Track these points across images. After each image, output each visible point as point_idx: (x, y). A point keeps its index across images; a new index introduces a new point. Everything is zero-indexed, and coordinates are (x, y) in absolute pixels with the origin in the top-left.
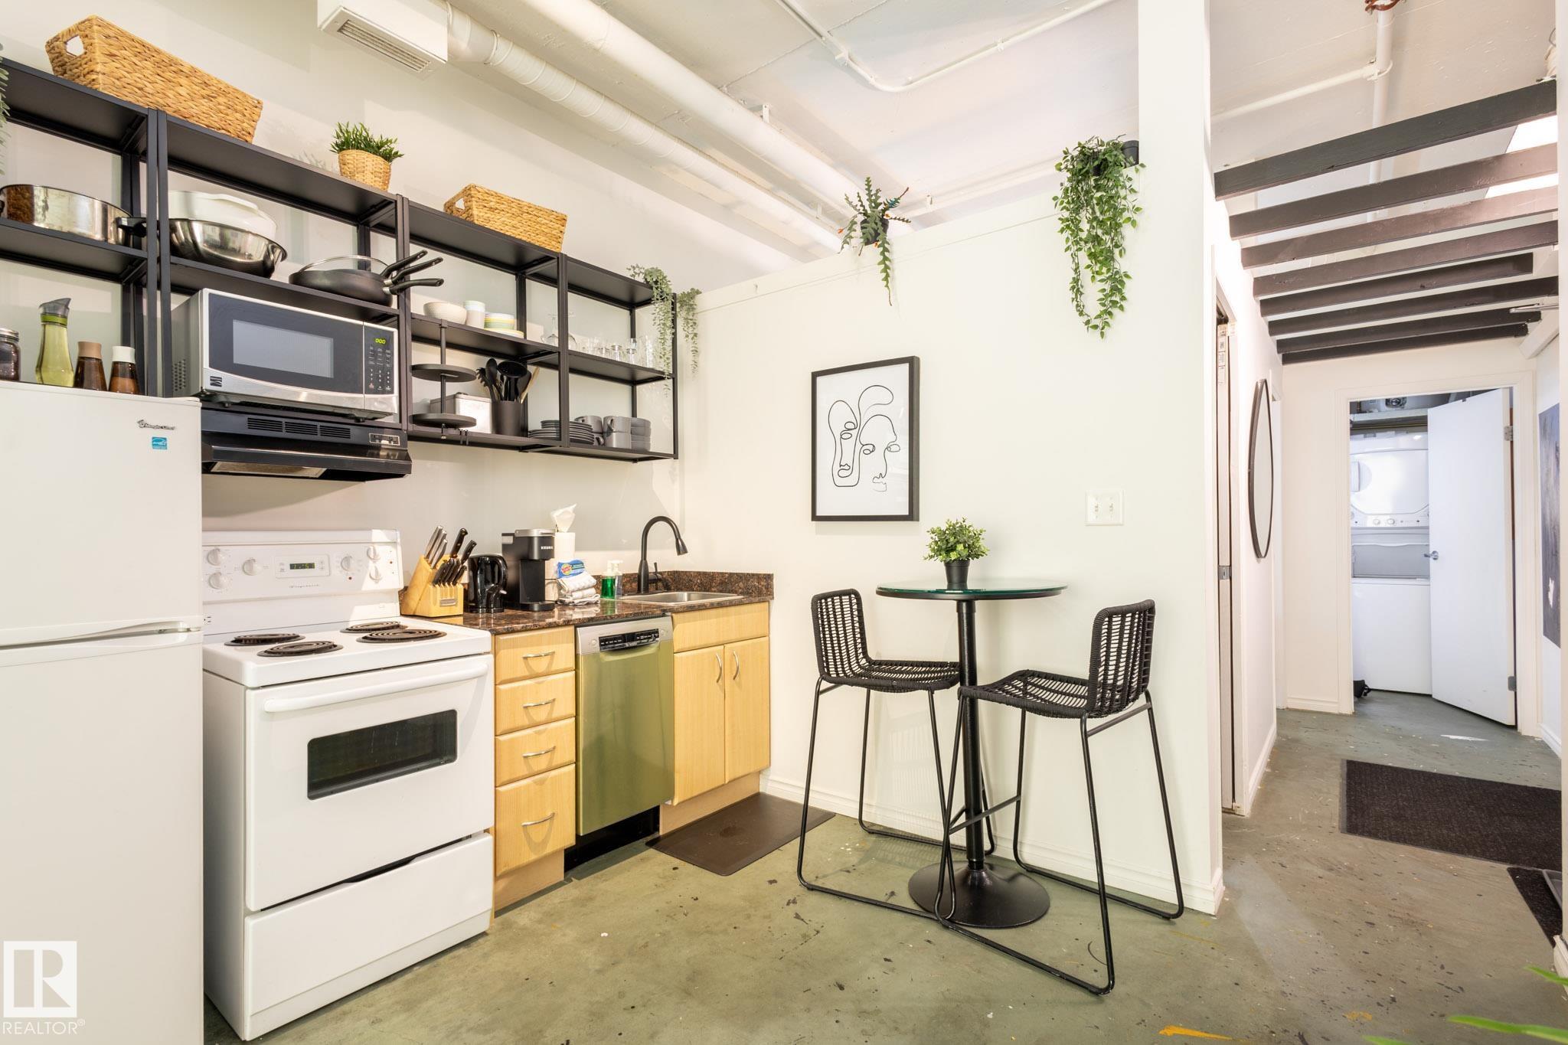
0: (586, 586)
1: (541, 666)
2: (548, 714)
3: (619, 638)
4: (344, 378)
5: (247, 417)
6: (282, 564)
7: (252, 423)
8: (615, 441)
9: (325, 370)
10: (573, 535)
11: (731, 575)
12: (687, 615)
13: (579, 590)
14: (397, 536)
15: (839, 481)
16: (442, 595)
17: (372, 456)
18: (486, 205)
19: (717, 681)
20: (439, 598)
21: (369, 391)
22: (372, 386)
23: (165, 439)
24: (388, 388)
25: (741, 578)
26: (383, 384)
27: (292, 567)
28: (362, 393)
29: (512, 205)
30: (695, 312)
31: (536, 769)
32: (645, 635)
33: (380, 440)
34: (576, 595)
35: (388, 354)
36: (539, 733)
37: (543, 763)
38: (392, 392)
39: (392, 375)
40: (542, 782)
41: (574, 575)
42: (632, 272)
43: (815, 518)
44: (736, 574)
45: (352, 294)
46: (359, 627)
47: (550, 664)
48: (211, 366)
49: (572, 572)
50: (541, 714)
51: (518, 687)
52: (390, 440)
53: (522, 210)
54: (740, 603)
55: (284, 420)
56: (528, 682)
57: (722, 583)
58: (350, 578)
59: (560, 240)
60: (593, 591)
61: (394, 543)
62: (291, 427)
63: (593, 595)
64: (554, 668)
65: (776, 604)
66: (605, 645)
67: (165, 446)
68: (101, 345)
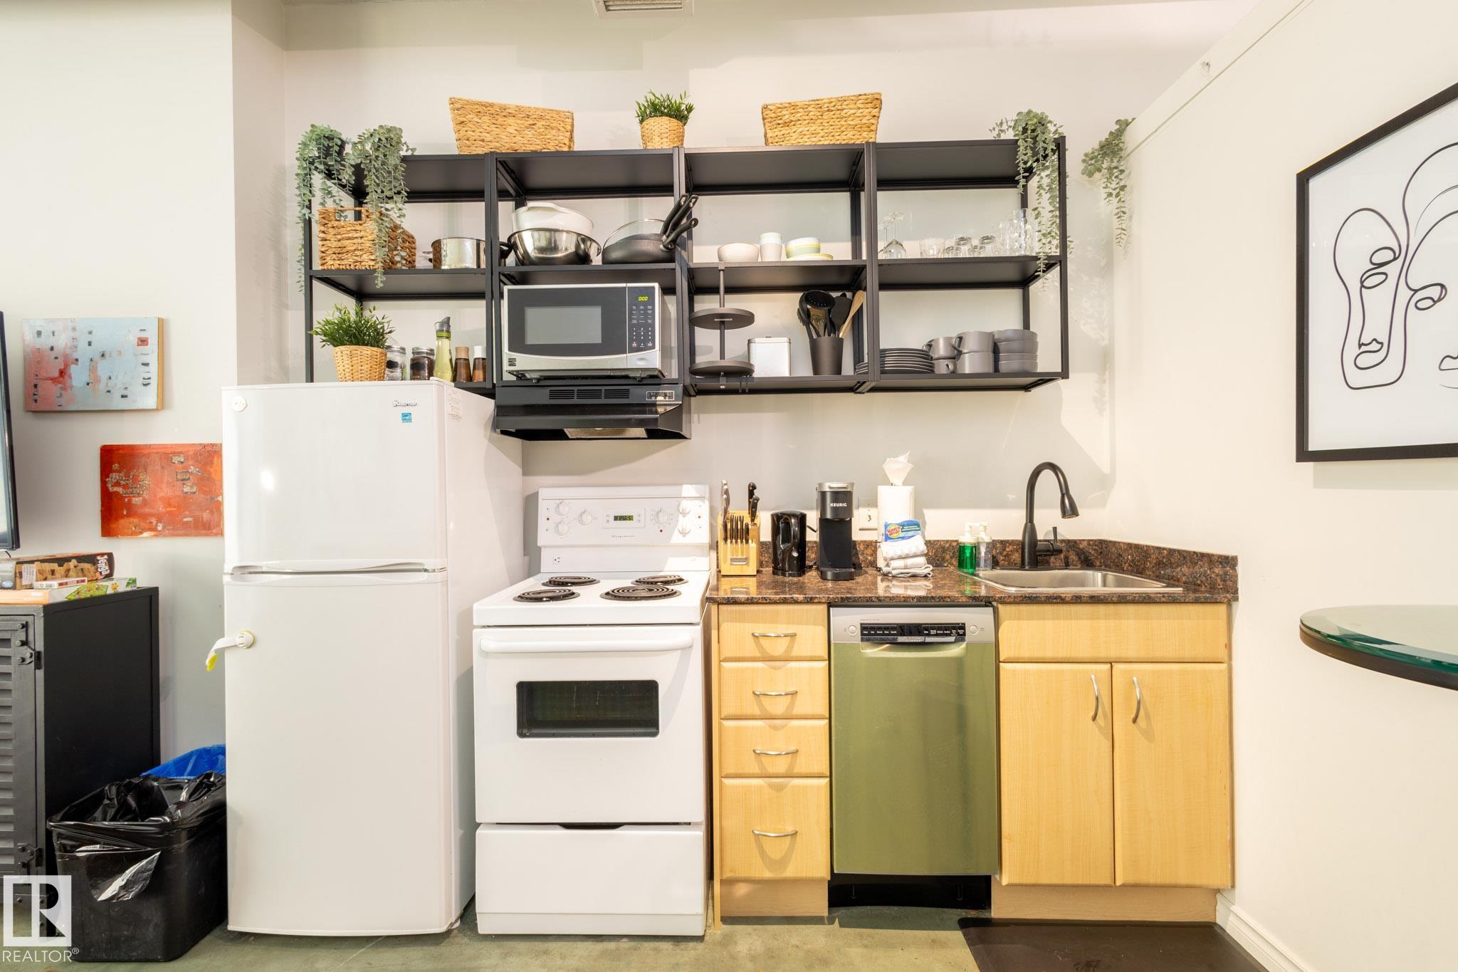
0: (911, 553)
1: (779, 648)
2: (787, 708)
3: (893, 629)
4: (612, 344)
5: (548, 390)
6: (608, 516)
7: (553, 395)
8: (969, 364)
9: (596, 338)
10: (909, 489)
11: (1171, 551)
12: (1024, 609)
13: (900, 558)
14: (705, 489)
15: (1356, 378)
16: (732, 553)
17: (651, 412)
18: (780, 122)
19: (1094, 718)
20: (729, 557)
21: (633, 350)
22: (635, 345)
23: (410, 414)
24: (650, 344)
25: (1185, 558)
26: (645, 341)
27: (616, 518)
28: (625, 353)
29: (810, 109)
30: (1123, 154)
31: (771, 770)
32: (939, 629)
33: (656, 396)
34: (894, 564)
35: (650, 309)
36: (775, 728)
37: (781, 766)
38: (653, 347)
39: (653, 332)
40: (780, 788)
41: (903, 538)
42: (996, 132)
43: (1304, 454)
44: (1179, 551)
45: (637, 260)
46: (646, 580)
47: (790, 647)
48: (509, 350)
49: (902, 535)
50: (779, 707)
51: (747, 668)
52: (665, 395)
53: (823, 109)
54: (1173, 600)
55: (576, 389)
56: (760, 665)
57: (1160, 564)
58: (661, 531)
59: (873, 128)
60: (922, 560)
61: (701, 498)
62: (582, 394)
63: (921, 565)
64: (795, 653)
65: (1242, 608)
66: (869, 634)
67: (410, 420)
68: (468, 349)
